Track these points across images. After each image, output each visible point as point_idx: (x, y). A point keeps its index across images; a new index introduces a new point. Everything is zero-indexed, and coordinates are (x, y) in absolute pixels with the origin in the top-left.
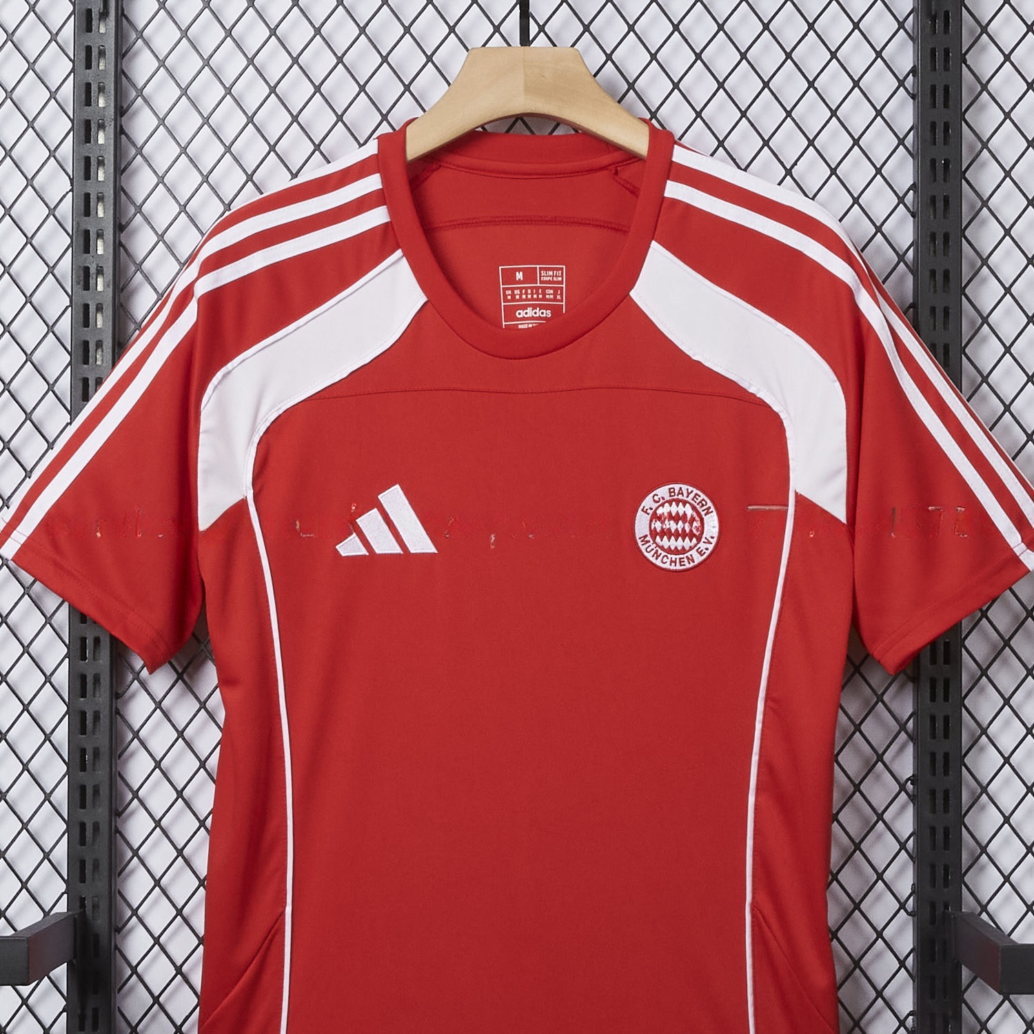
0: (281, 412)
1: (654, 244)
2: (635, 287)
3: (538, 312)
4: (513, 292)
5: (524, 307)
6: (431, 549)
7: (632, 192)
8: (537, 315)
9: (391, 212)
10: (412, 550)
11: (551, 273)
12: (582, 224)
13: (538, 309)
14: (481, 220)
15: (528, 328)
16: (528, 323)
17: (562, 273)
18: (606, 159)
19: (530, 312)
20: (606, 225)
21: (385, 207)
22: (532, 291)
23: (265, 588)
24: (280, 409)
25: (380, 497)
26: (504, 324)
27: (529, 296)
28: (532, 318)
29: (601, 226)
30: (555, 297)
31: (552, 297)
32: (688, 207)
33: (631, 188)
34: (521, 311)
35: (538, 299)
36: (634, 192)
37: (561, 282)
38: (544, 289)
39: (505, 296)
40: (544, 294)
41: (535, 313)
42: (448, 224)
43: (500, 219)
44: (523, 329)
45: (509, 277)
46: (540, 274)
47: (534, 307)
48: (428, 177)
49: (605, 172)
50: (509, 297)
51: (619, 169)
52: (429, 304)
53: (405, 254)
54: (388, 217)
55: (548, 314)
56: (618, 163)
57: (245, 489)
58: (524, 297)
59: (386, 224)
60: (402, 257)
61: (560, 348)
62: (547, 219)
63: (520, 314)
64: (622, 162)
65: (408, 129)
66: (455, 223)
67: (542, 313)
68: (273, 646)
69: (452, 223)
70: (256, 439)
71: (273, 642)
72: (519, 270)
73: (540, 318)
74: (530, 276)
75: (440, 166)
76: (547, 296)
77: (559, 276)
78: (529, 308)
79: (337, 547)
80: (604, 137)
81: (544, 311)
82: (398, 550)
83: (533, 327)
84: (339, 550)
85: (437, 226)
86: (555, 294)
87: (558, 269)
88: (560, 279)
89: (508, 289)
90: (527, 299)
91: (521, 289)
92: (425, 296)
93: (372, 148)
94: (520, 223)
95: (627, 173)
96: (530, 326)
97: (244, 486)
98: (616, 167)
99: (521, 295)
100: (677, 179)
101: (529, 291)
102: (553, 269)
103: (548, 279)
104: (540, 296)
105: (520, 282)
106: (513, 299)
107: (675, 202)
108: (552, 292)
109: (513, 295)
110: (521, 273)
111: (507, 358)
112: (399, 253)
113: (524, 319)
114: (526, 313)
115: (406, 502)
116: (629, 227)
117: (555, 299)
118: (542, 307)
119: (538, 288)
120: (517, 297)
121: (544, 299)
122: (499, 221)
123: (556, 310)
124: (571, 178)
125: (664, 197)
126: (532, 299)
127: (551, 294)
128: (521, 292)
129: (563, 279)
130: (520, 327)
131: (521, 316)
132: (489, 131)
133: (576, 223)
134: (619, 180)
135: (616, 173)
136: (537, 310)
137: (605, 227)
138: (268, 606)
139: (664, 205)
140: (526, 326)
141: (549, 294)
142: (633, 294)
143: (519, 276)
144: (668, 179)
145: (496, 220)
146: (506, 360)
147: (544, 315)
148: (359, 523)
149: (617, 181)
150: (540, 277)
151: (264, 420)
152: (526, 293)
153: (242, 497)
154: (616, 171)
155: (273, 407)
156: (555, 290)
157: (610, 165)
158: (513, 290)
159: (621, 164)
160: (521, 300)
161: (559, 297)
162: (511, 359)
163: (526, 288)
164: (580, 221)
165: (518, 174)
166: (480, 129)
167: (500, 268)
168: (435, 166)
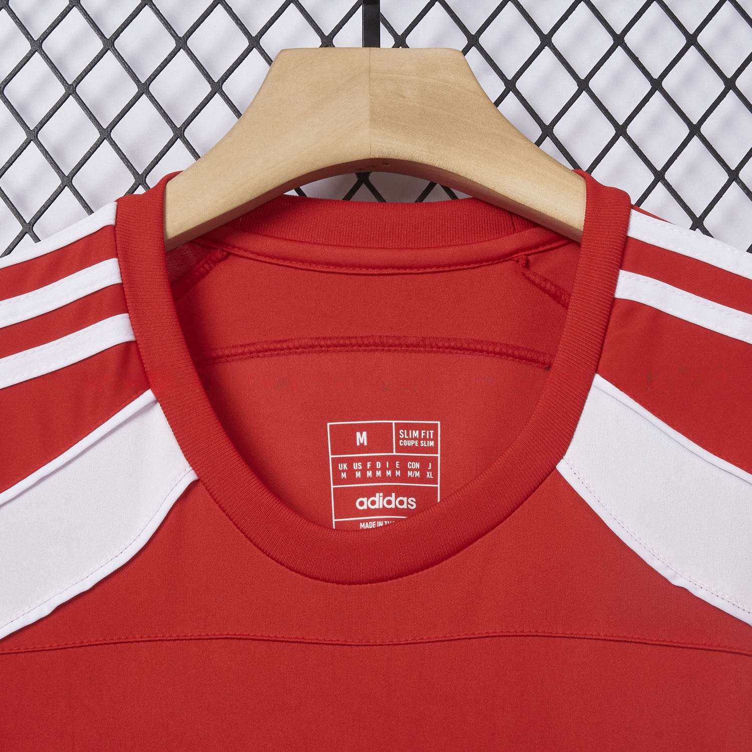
1: (598, 380)
2: (566, 457)
3: (394, 501)
4: (350, 466)
5: (370, 493)
7: (556, 297)
8: (393, 506)
9: (136, 325)
11: (416, 434)
12: (467, 350)
13: (393, 494)
14: (297, 344)
15: (377, 528)
16: (376, 520)
17: (435, 434)
18: (509, 242)
19: (379, 501)
20: (510, 351)
21: (126, 315)
22: (383, 465)
26: (334, 520)
27: (379, 473)
28: (384, 511)
29: (501, 354)
30: (423, 474)
31: (418, 474)
32: (657, 315)
33: (553, 289)
34: (365, 500)
35: (393, 478)
36: (559, 297)
37: (433, 450)
38: (404, 461)
39: (337, 472)
40: (404, 470)
41: (389, 502)
42: (240, 351)
43: (329, 342)
44: (367, 529)
45: (344, 440)
46: (398, 434)
47: (387, 492)
48: (208, 272)
49: (509, 264)
50: (344, 475)
51: (530, 258)
52: (200, 484)
53: (160, 398)
54: (132, 333)
55: (410, 503)
56: (530, 248)
58: (369, 474)
59: (127, 345)
60: (156, 402)
61: (432, 565)
62: (409, 342)
63: (362, 504)
64: (537, 246)
65: (170, 186)
66: (252, 349)
67: (401, 503)
69: (246, 350)
72: (361, 428)
73: (396, 511)
74: (381, 438)
75: (229, 254)
76: (410, 474)
77: (430, 439)
78: (377, 495)
80: (507, 198)
81: (405, 499)
83: (384, 526)
85: (220, 353)
86: (423, 470)
87: (427, 427)
88: (432, 443)
89: (342, 460)
90: (374, 479)
91: (364, 461)
92: (193, 472)
93: (106, 216)
94: (363, 348)
95: (544, 267)
96: (380, 524)
98: (527, 255)
99: (364, 471)
100: (637, 269)
101: (379, 465)
102: (419, 427)
103: (410, 443)
104: (398, 473)
105: (362, 449)
106: (351, 478)
107: (634, 307)
108: (417, 465)
109: (351, 471)
110: (365, 434)
111: (338, 583)
112: (148, 396)
113: (368, 512)
114: (373, 503)
116: (553, 356)
117: (423, 479)
118: (400, 492)
119: (393, 459)
120: (358, 474)
121: (404, 478)
122: (328, 346)
123: (425, 497)
124: (449, 274)
125: (614, 299)
126: (384, 478)
127: (416, 470)
128: (364, 465)
129: (436, 443)
130: (362, 526)
131: (365, 507)
132: (308, 195)
133: (459, 349)
134: (532, 277)
135: (527, 265)
136: (393, 498)
137: (508, 355)
139: (615, 312)
140: (372, 525)
141: (413, 470)
142: (562, 467)
143: (362, 438)
144: (621, 267)
145: (322, 343)
146: (335, 585)
147: (405, 506)
149: (528, 279)
150: (398, 439)
152: (374, 469)
154: (527, 261)
156: (424, 462)
157: (517, 251)
158: (350, 462)
159: (533, 251)
160: (364, 479)
161: (429, 475)
162: (343, 583)
163: (373, 460)
164: (465, 346)
165: (361, 267)
166: (293, 193)
167: (329, 424)
168: (219, 255)
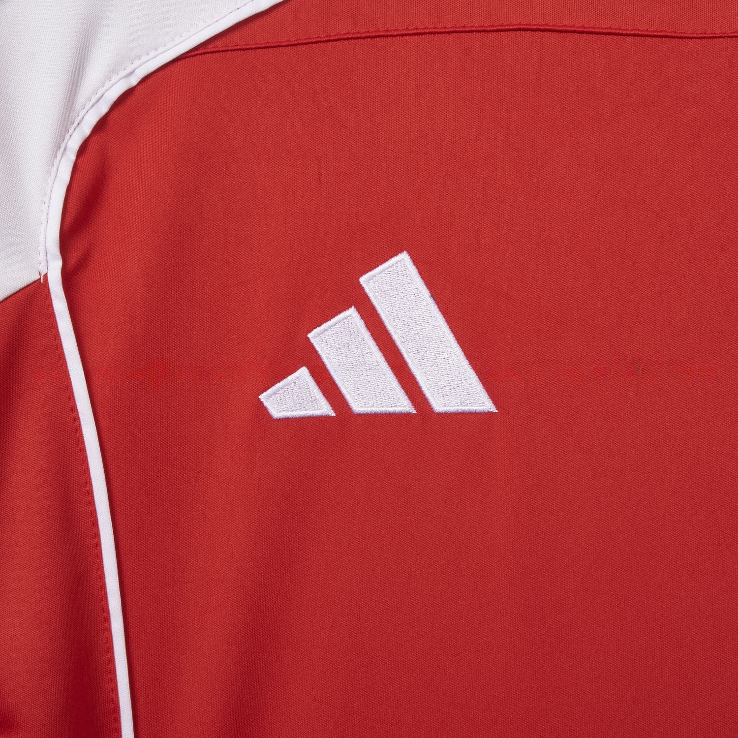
0: (134, 81)
6: (482, 403)
10: (439, 405)
23: (90, 493)
24: (132, 73)
25: (363, 280)
57: (42, 257)
68: (108, 630)
70: (74, 143)
71: (107, 619)
79: (262, 397)
82: (403, 405)
84: (266, 404)
97: (42, 249)
115: (425, 292)
138: (97, 535)
148: (313, 341)
151: (93, 100)
153: (37, 277)
155: (113, 71)
